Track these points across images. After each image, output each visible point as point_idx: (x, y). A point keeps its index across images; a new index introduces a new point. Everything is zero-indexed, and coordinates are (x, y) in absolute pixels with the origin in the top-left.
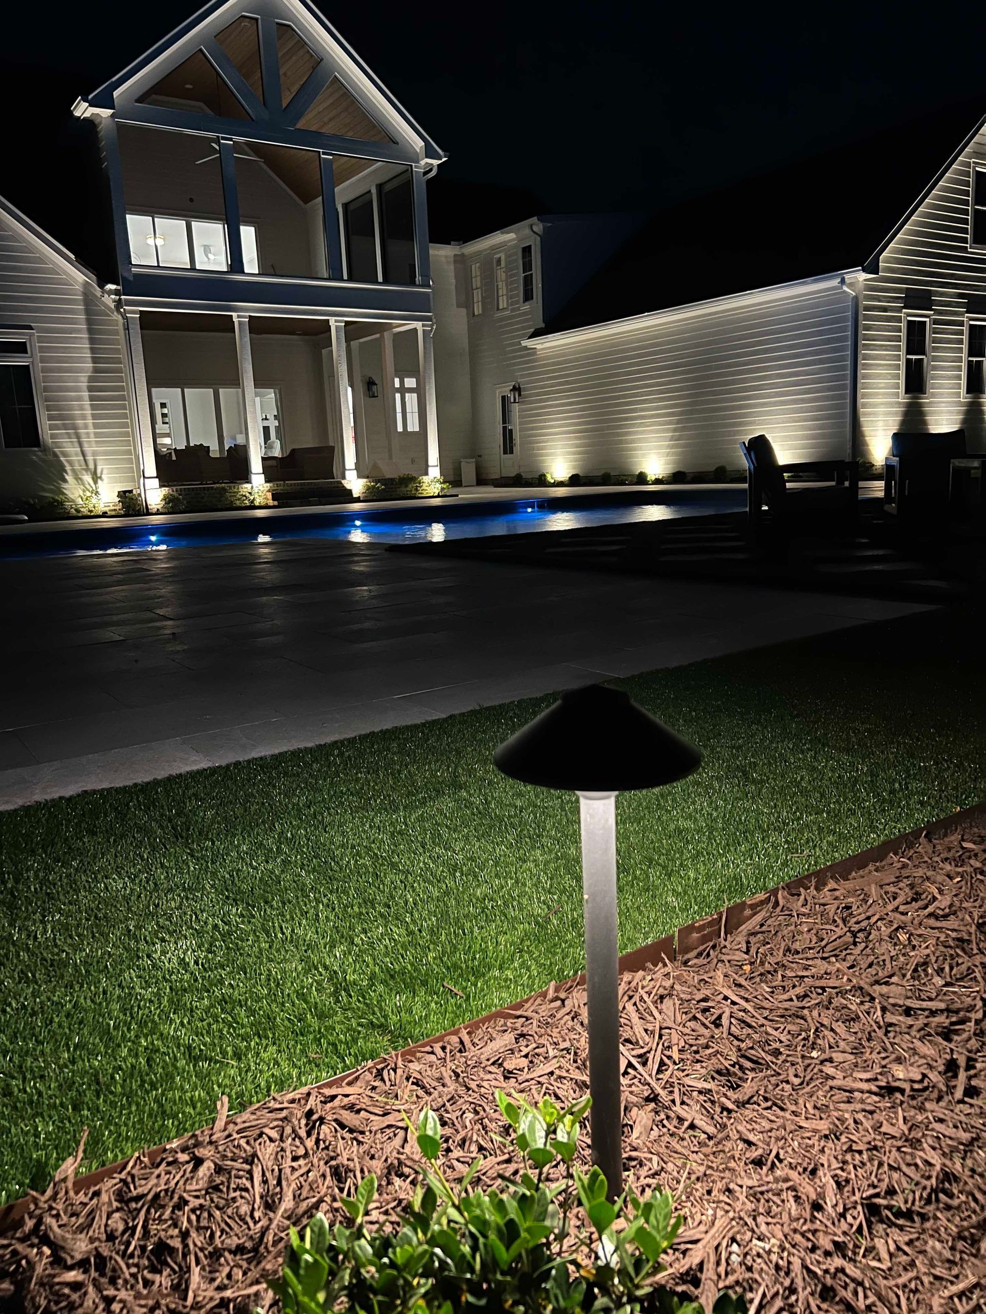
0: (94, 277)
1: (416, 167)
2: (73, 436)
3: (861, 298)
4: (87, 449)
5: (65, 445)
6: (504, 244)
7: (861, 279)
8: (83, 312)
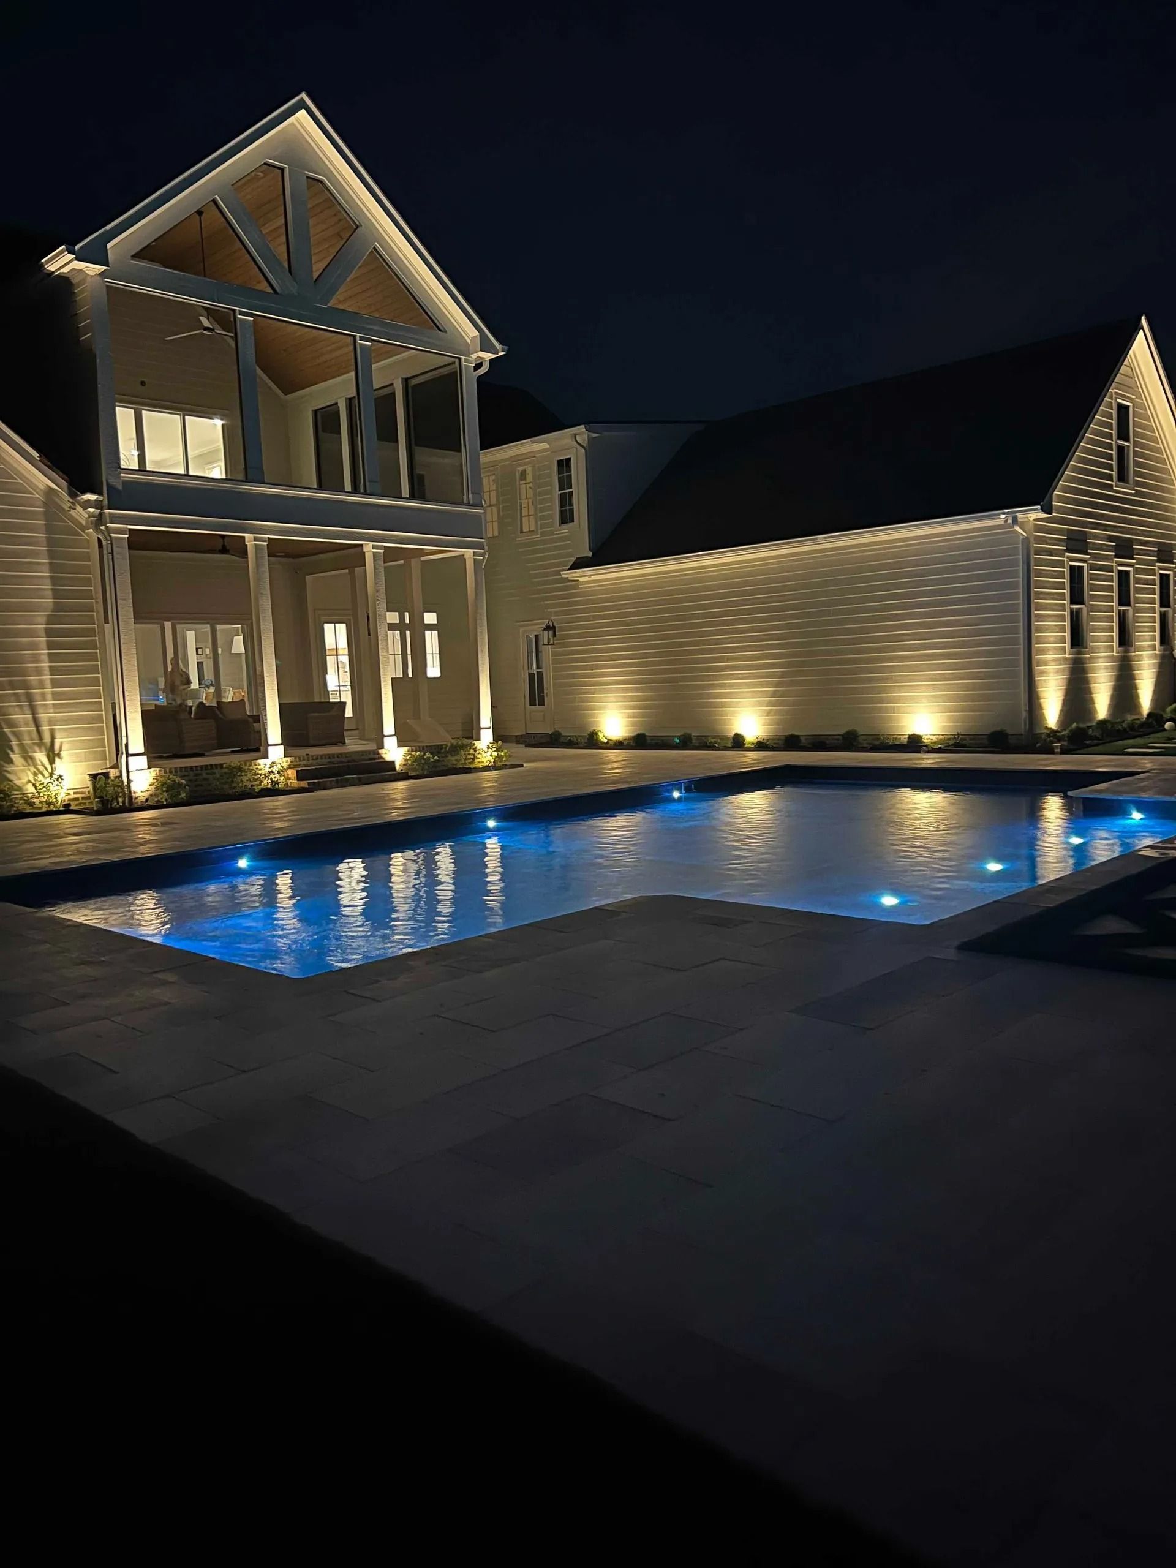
0: (64, 484)
1: (466, 361)
2: (23, 698)
3: (1032, 540)
4: (43, 716)
5: (11, 710)
6: (532, 454)
7: (1031, 519)
8: (44, 528)
